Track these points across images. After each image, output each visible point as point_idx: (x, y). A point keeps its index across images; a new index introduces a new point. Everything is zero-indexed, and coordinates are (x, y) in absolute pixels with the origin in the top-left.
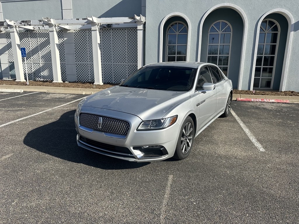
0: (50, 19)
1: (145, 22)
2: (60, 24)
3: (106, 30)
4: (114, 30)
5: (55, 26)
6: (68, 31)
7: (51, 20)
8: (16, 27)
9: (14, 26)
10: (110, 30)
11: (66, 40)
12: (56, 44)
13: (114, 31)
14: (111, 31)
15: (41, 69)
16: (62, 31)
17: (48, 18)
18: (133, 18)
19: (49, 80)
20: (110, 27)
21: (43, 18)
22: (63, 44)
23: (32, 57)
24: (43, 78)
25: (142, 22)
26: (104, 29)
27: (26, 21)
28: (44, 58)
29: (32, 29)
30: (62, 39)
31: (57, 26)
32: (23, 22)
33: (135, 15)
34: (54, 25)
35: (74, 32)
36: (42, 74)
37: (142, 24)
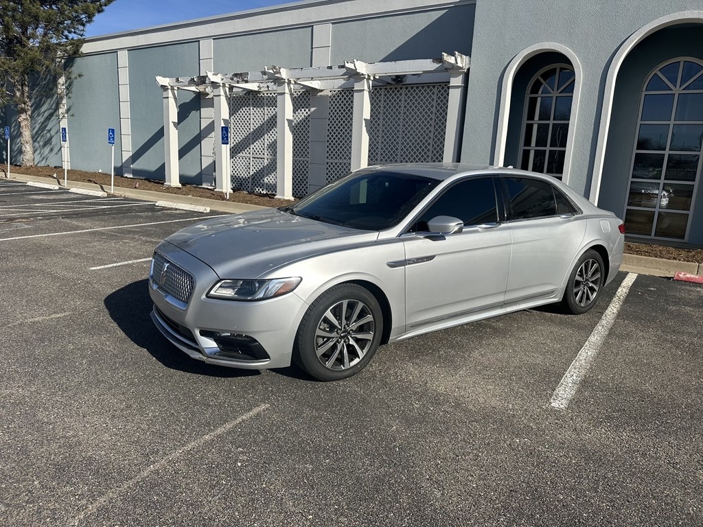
0: (280, 68)
1: (469, 69)
2: (298, 79)
3: (393, 89)
4: (409, 88)
5: (289, 83)
6: (320, 94)
7: (282, 70)
8: (224, 85)
9: (221, 85)
10: (401, 88)
11: (315, 110)
12: (287, 120)
13: (409, 91)
14: (403, 91)
15: (265, 170)
16: (307, 94)
17: (274, 67)
18: (439, 59)
19: (270, 192)
20: (401, 81)
21: (266, 67)
22: (307, 121)
23: (252, 146)
24: (267, 189)
25: (461, 68)
26: (388, 87)
27: (241, 74)
28: (273, 147)
29: (256, 89)
30: (307, 110)
31: (293, 82)
32: (236, 75)
33: (443, 53)
34: (287, 81)
35: (330, 94)
36: (265, 179)
37: (461, 73)
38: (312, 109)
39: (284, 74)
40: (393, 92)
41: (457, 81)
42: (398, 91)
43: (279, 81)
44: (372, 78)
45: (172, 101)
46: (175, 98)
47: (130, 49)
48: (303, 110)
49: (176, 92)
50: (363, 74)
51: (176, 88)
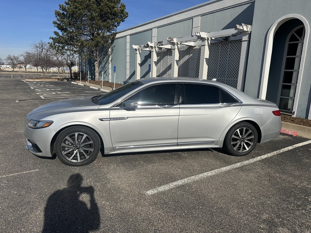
1: (251, 32)
2: (181, 42)
3: (225, 44)
4: (232, 43)
5: (177, 44)
6: (194, 48)
7: (174, 39)
8: (155, 47)
9: (154, 47)
10: (228, 43)
11: (192, 56)
12: (176, 60)
14: (229, 44)
16: (189, 48)
17: (170, 38)
18: (236, 28)
20: (228, 40)
21: (167, 38)
22: (188, 60)
23: (168, 72)
25: (248, 31)
26: (223, 43)
27: (160, 42)
29: (170, 48)
30: (189, 56)
31: (179, 44)
32: (159, 43)
33: (237, 25)
35: (198, 48)
37: (248, 34)
38: (191, 55)
39: (175, 40)
40: (225, 45)
41: (245, 38)
42: (227, 45)
43: (173, 44)
44: (210, 39)
45: (138, 55)
46: (140, 54)
47: (131, 35)
48: (187, 56)
49: (140, 51)
50: (205, 38)
51: (140, 50)
